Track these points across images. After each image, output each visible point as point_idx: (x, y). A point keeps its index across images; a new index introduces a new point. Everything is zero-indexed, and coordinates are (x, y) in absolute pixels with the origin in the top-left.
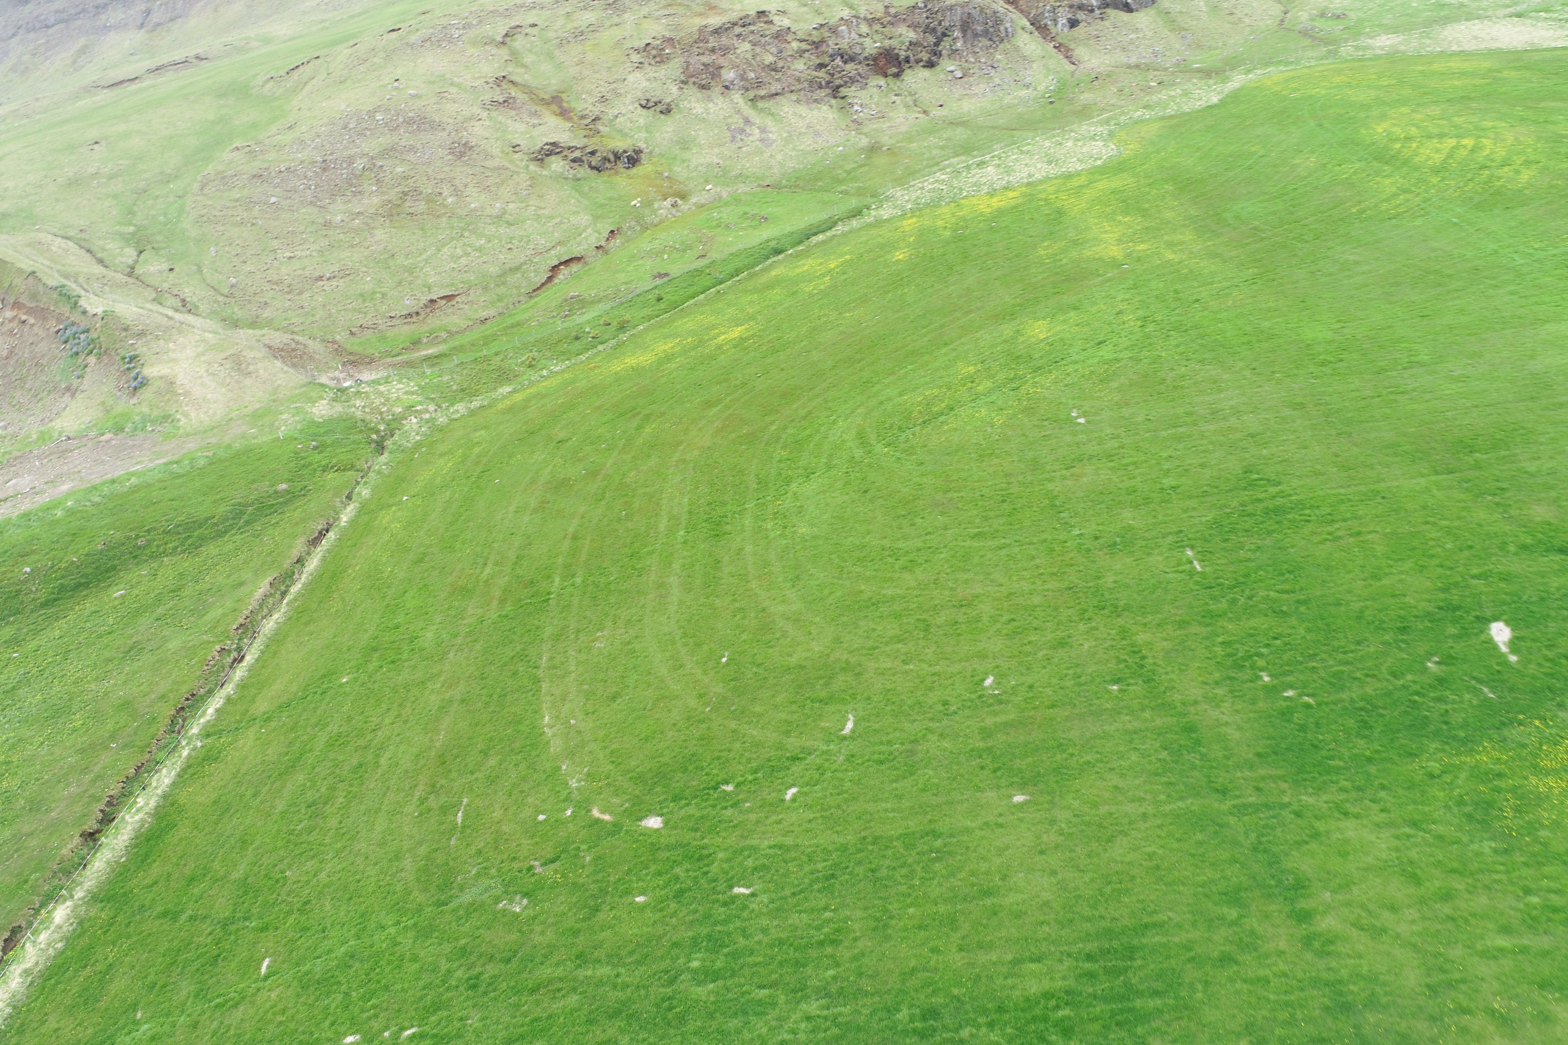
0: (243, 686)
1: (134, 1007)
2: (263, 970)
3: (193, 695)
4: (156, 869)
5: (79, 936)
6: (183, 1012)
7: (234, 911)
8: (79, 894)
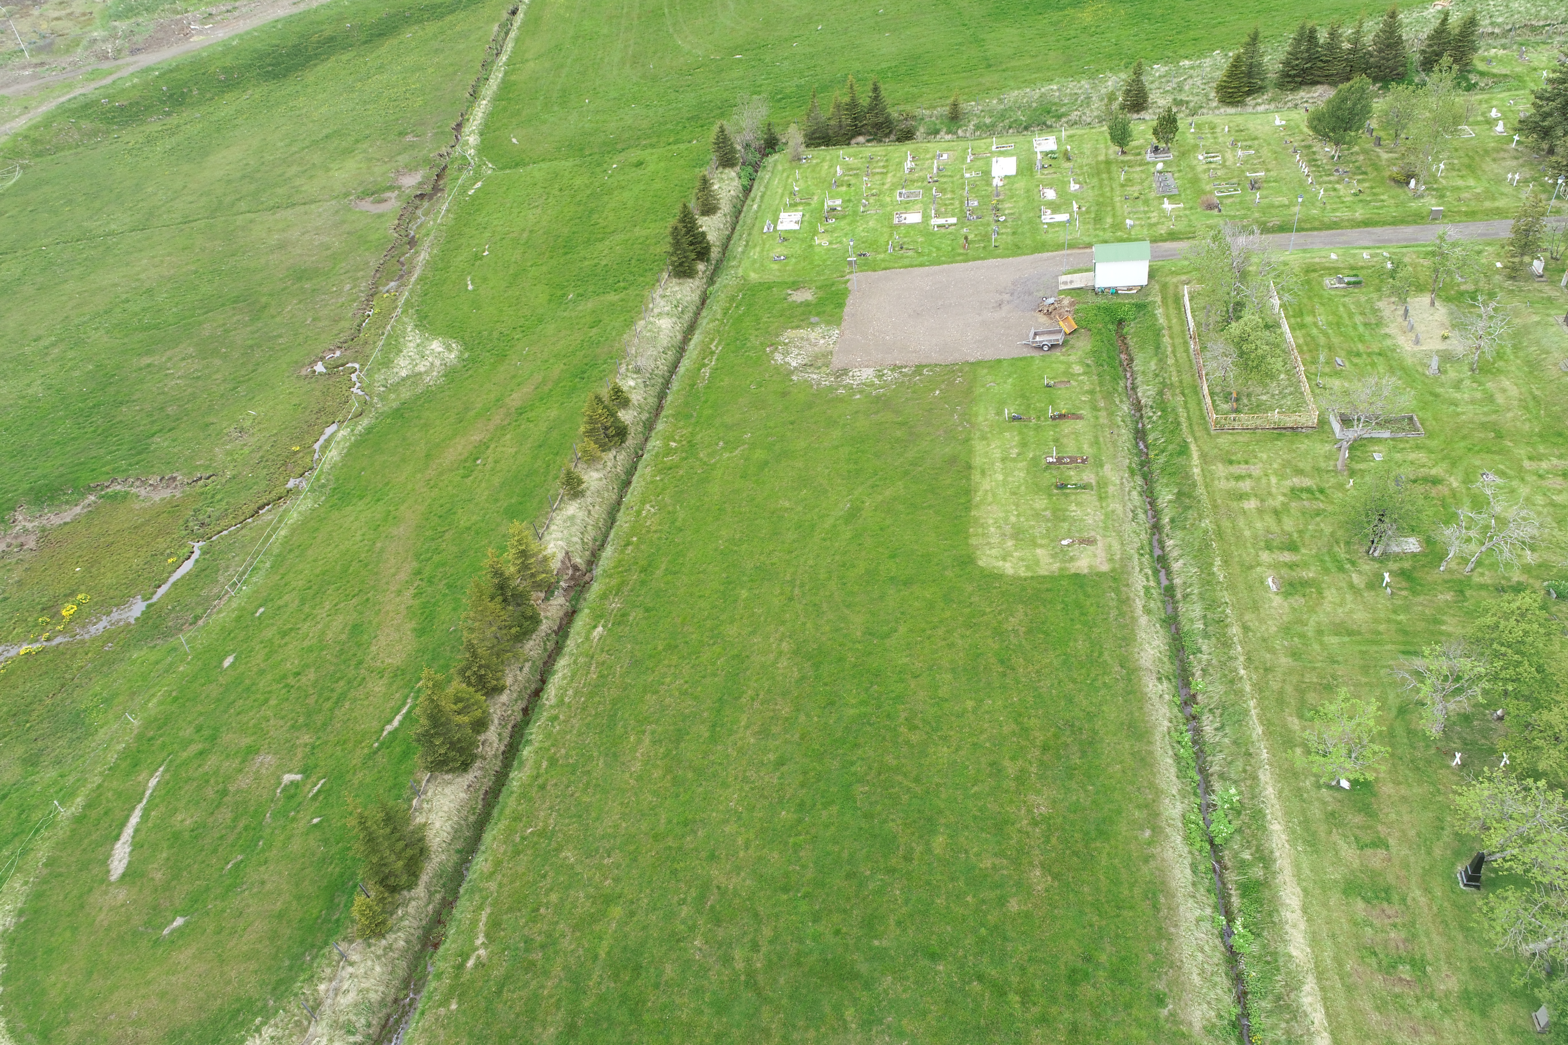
0: (513, 52)
6: (559, 111)
7: (563, 94)
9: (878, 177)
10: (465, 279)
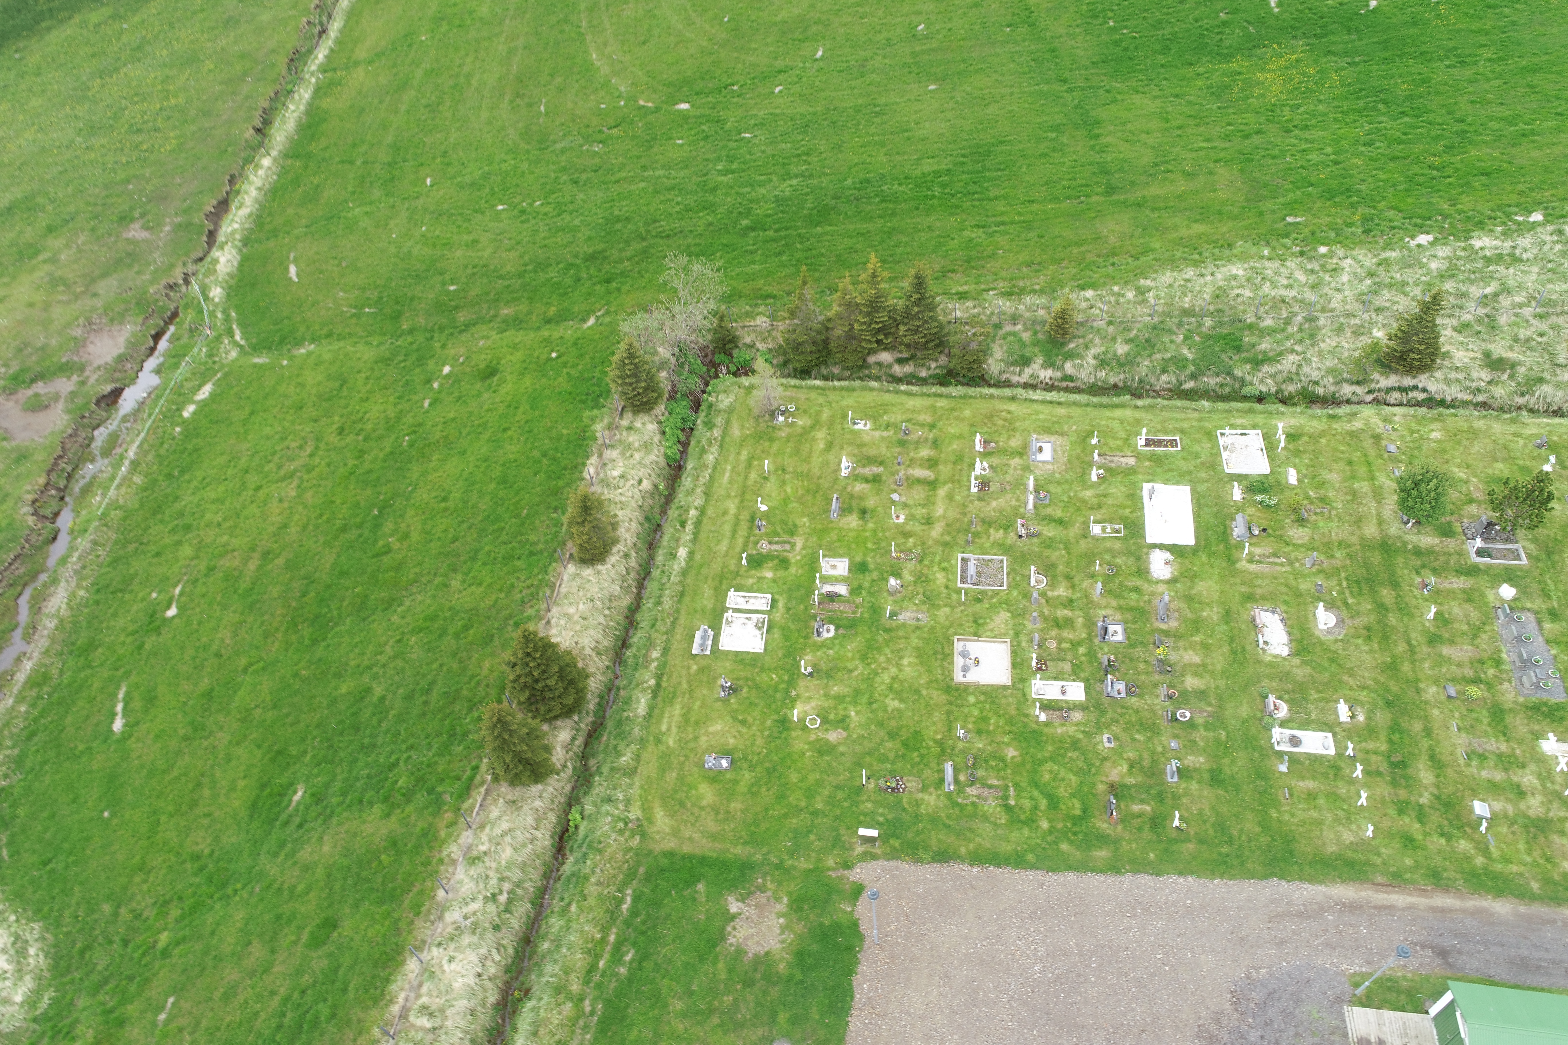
0: (340, 42)
1: (346, 201)
2: (428, 182)
3: (297, 51)
4: (323, 141)
5: (285, 173)
6: (381, 202)
7: (394, 159)
8: (274, 153)
9: (919, 494)
10: (113, 696)
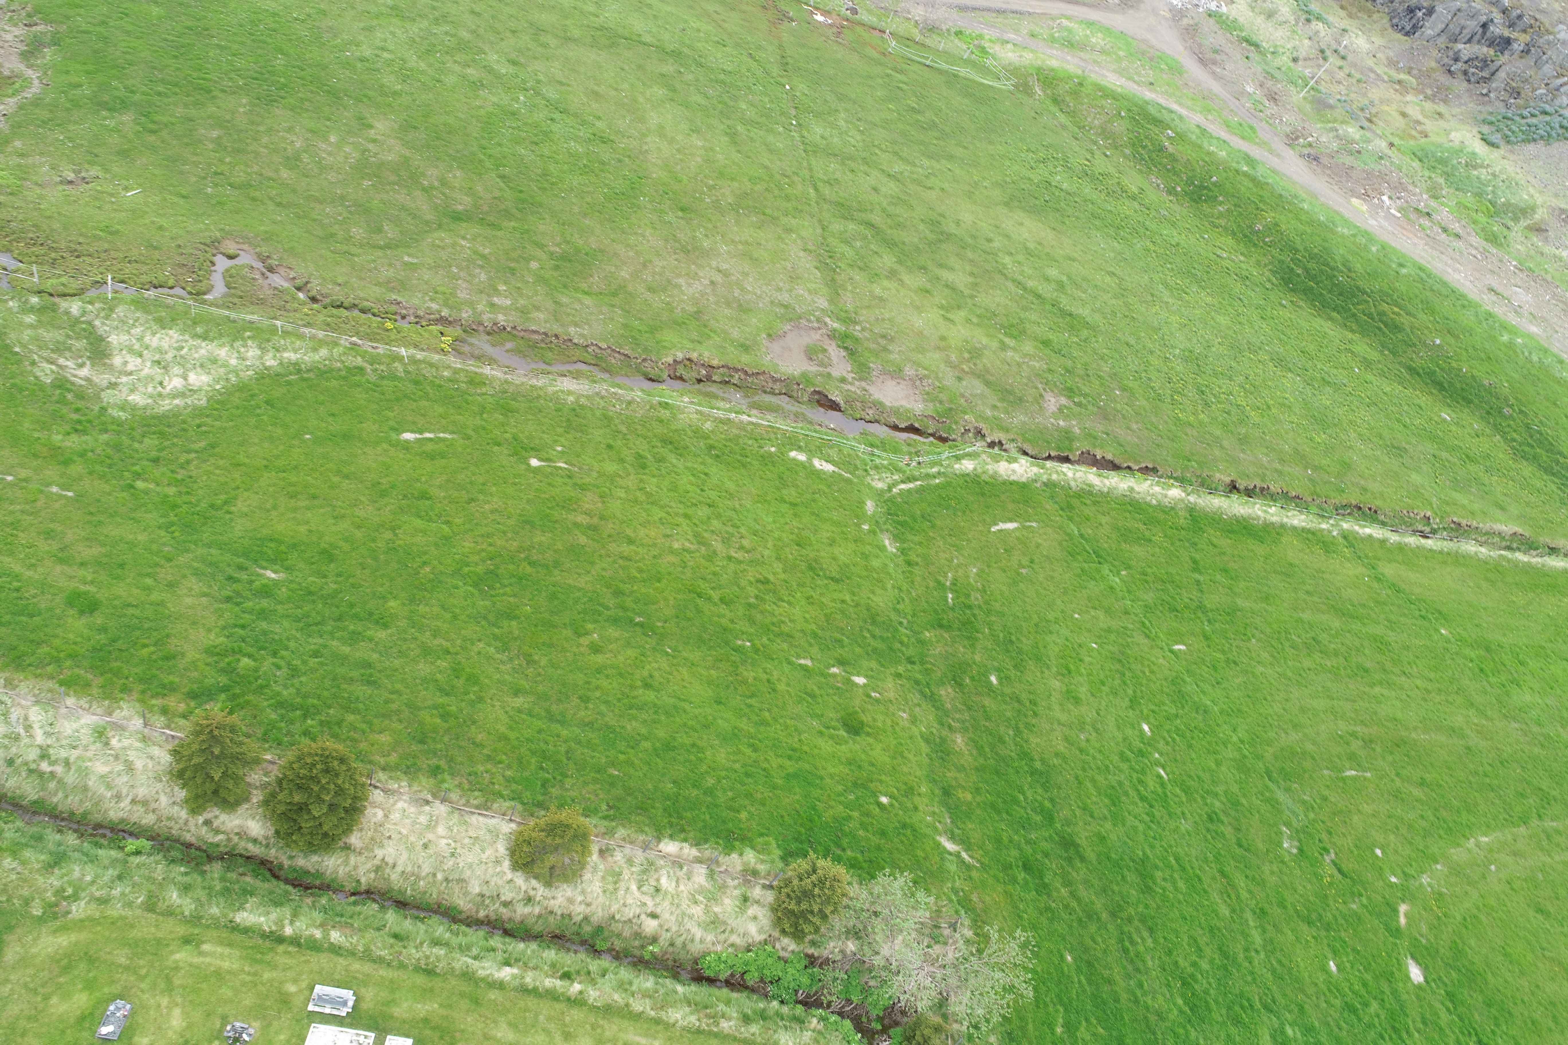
0: (1401, 548)
1: (1128, 567)
2: (1177, 647)
3: (1376, 512)
4: (1225, 542)
5: (1164, 511)
6: (1133, 601)
7: (1212, 610)
8: (1192, 499)
10: (443, 430)
